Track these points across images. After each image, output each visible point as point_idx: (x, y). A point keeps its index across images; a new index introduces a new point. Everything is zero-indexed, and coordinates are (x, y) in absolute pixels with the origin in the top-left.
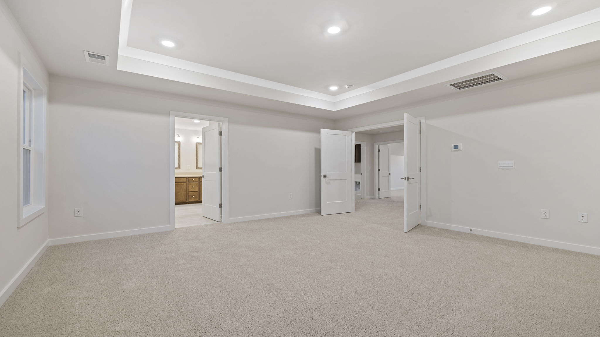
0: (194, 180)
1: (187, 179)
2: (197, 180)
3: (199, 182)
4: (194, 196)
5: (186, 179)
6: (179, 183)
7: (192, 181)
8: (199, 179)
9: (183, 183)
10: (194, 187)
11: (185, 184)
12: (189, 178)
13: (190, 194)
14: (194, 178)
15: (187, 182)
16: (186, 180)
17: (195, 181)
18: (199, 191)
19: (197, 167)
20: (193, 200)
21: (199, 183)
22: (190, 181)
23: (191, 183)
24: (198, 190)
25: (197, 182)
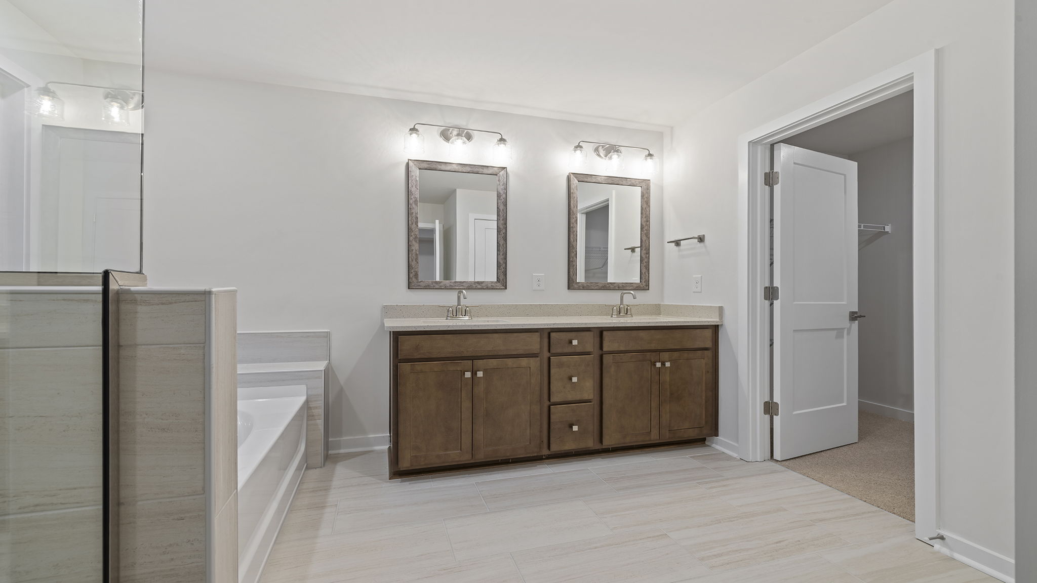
0: (575, 342)
1: (546, 341)
2: (590, 344)
3: (597, 352)
4: (575, 428)
5: (541, 338)
6: (510, 362)
7: (566, 350)
8: (597, 340)
9: (524, 362)
10: (575, 379)
11: (533, 363)
12: (553, 335)
13: (558, 413)
14: (573, 334)
15: (546, 354)
16: (541, 342)
17: (578, 350)
18: (596, 402)
19: (572, 284)
20: (569, 446)
21: (597, 362)
22: (559, 351)
23: (564, 358)
24: (591, 397)
25: (588, 353)
